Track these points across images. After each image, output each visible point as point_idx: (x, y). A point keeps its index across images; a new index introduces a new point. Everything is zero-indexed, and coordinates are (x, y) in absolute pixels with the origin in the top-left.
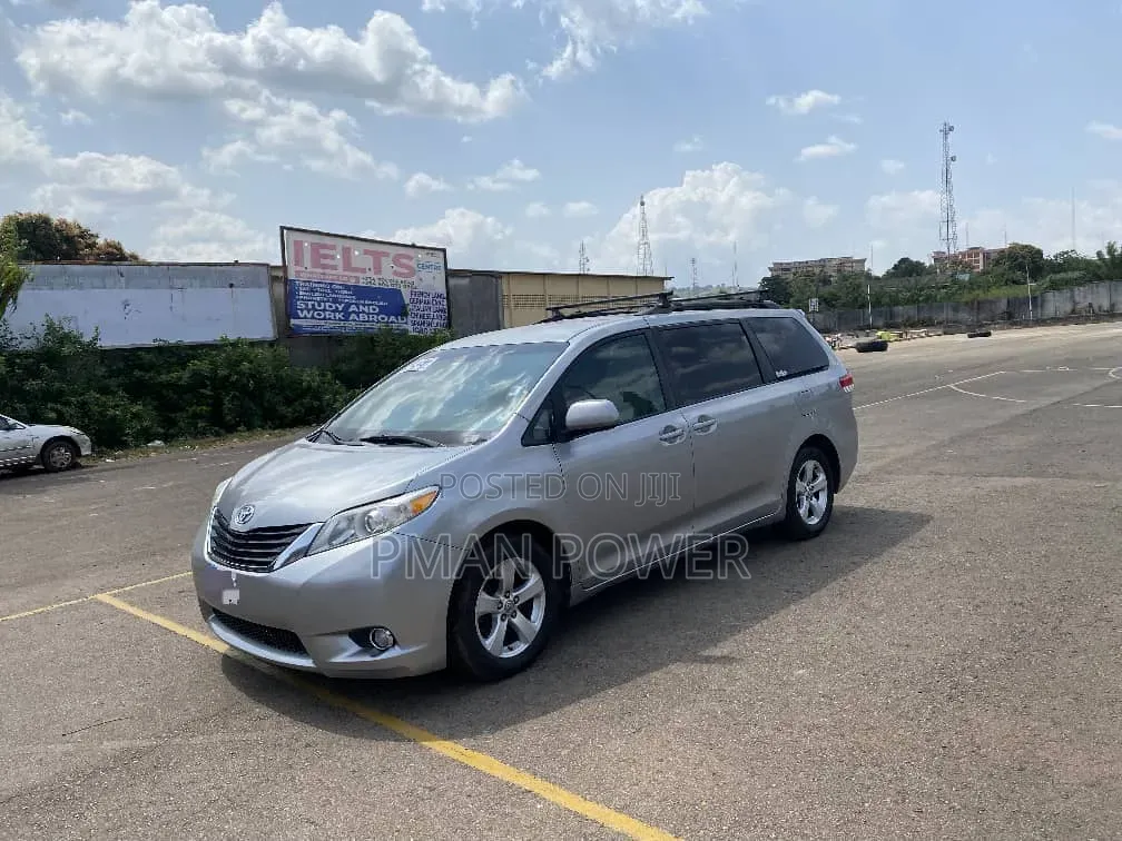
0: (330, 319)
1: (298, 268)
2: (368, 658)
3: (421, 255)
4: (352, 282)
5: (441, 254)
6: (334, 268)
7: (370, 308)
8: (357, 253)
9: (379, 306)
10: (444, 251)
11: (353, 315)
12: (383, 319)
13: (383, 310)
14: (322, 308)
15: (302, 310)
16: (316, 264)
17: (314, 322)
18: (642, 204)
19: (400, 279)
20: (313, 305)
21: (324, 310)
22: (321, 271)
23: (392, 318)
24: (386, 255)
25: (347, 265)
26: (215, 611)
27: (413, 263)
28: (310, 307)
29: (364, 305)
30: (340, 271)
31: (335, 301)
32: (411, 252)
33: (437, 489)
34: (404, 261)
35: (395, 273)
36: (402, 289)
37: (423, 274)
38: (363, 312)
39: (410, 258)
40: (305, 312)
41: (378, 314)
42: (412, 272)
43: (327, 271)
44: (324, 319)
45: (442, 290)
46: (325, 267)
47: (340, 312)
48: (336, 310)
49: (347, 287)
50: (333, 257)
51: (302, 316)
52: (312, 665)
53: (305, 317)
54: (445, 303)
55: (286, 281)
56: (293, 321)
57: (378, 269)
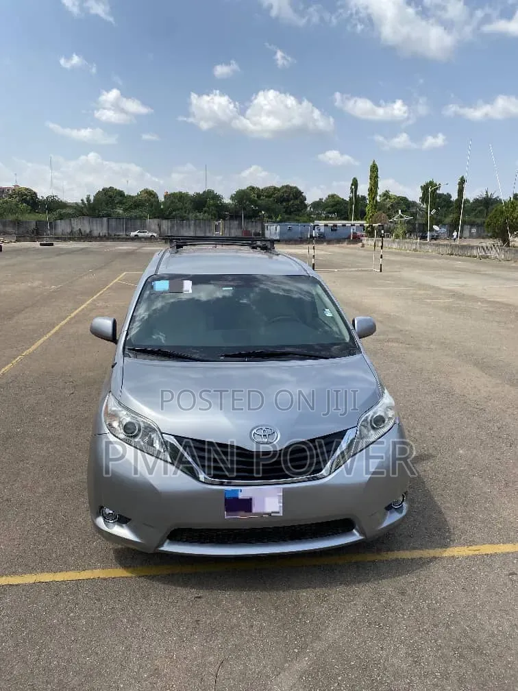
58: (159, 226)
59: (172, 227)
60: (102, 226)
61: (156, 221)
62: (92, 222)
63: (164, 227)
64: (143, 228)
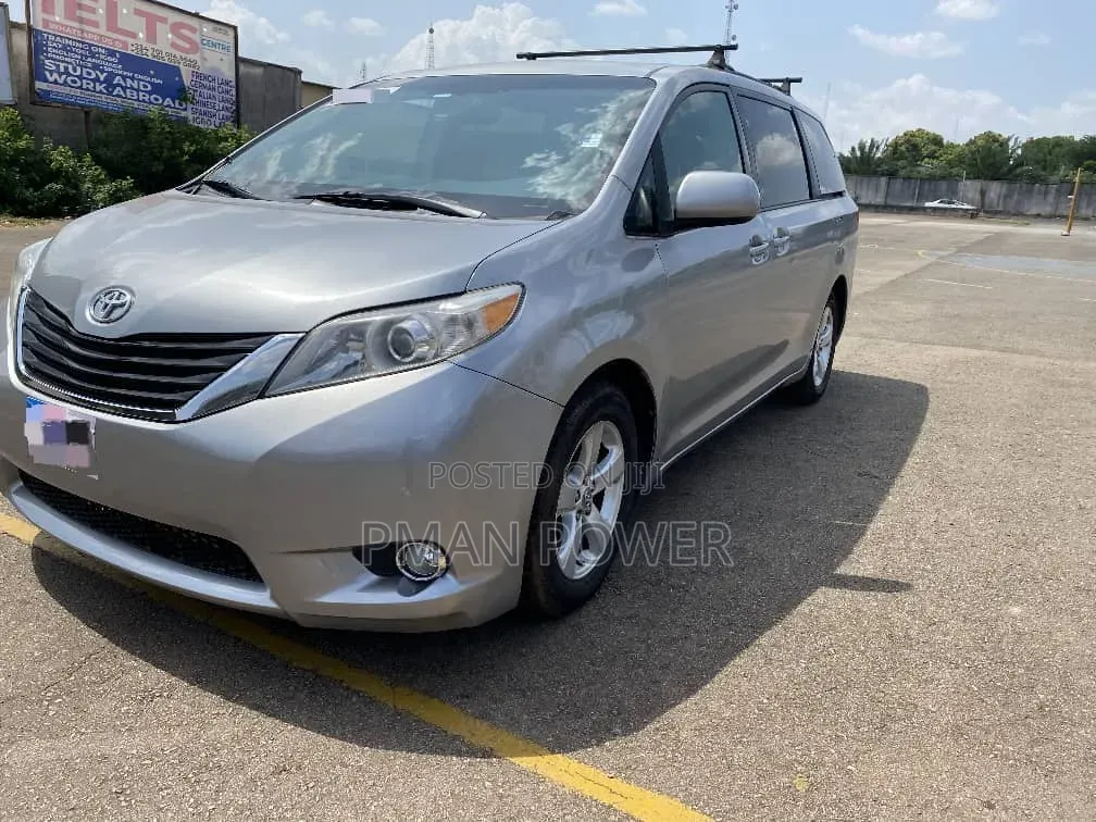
0: (87, 89)
1: (46, 16)
2: (390, 597)
3: (206, 29)
4: (118, 47)
5: (231, 33)
6: (96, 24)
7: (143, 82)
8: (125, 11)
9: (152, 84)
10: (235, 28)
11: (118, 88)
12: (157, 99)
13: (156, 89)
14: (78, 73)
15: (51, 72)
16: (70, 15)
17: (67, 90)
18: (431, 31)
19: (178, 54)
20: (66, 68)
21: (81, 77)
22: (76, 25)
23: (168, 101)
24: (164, 20)
25: (112, 23)
26: (24, 476)
27: (196, 37)
28: (62, 70)
29: (133, 79)
30: (103, 30)
31: (95, 67)
32: (194, 22)
33: (517, 289)
34: (185, 32)
35: (174, 45)
36: (181, 66)
37: (208, 53)
38: (132, 88)
39: (193, 30)
40: (55, 75)
41: (150, 93)
42: (195, 48)
43: (87, 28)
44: (81, 87)
45: (230, 75)
46: (81, 20)
47: (101, 83)
48: (97, 79)
49: (112, 53)
50: (93, 11)
51: (51, 79)
52: (272, 605)
53: (56, 82)
54: (234, 93)
55: (31, 30)
56: (39, 85)
57: (152, 36)
58: (983, 193)
59: (1008, 196)
60: (877, 191)
61: (978, 184)
62: (861, 184)
63: (992, 195)
64: (952, 194)
